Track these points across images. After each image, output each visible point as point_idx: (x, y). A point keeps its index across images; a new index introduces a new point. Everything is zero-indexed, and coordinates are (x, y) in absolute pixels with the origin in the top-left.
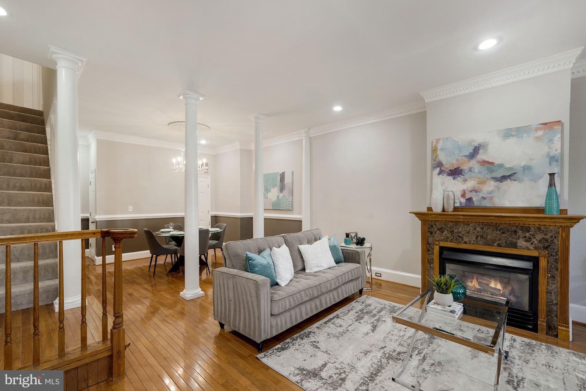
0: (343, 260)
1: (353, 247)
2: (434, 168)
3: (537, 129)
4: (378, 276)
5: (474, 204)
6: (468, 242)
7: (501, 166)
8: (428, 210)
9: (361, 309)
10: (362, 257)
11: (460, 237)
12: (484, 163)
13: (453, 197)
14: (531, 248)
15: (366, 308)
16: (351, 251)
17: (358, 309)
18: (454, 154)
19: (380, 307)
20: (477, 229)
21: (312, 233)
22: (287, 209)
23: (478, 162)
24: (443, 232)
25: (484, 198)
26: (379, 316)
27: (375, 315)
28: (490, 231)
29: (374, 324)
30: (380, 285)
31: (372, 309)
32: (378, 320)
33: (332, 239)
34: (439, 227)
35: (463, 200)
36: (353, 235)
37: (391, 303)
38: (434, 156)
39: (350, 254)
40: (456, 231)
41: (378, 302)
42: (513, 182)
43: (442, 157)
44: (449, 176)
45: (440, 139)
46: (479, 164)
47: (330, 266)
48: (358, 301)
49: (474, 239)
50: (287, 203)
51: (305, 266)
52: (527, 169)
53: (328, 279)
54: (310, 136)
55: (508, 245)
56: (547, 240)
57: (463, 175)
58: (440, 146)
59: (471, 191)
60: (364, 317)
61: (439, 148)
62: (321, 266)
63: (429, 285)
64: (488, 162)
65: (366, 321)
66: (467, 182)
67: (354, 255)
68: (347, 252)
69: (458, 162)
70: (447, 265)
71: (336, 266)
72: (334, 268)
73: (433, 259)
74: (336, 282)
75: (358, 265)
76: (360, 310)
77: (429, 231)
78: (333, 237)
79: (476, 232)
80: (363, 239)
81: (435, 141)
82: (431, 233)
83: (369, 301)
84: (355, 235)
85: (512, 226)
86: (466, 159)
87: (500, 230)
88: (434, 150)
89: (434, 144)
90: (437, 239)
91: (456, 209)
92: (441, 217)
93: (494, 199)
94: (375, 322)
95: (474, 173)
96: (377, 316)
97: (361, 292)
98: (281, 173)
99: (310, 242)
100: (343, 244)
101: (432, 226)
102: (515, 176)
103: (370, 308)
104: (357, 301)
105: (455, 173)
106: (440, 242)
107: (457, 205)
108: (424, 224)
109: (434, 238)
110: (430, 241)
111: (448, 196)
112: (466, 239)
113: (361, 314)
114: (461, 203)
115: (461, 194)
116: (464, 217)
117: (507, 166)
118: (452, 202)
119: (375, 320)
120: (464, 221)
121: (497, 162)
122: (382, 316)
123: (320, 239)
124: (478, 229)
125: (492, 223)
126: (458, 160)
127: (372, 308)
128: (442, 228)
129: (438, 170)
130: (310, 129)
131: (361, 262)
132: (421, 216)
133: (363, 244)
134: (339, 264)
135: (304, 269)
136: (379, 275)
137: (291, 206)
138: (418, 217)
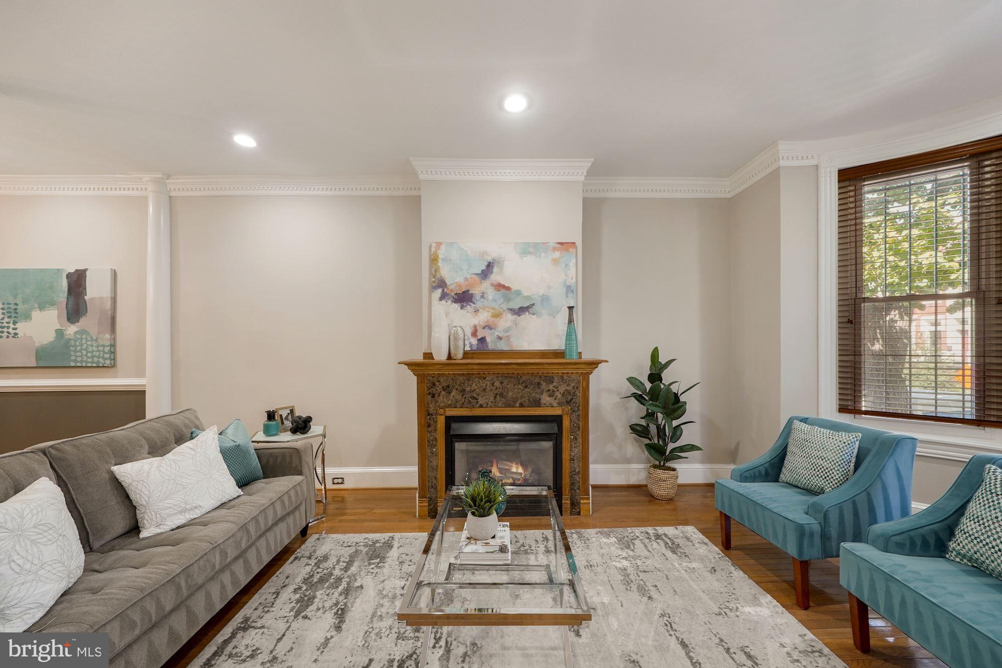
0: (260, 473)
1: (286, 439)
2: (434, 288)
3: (554, 249)
4: (338, 483)
5: (488, 347)
6: (485, 405)
7: (518, 293)
8: (424, 358)
9: (307, 576)
10: (307, 459)
11: (474, 398)
12: (500, 287)
13: (462, 336)
14: (555, 404)
15: (319, 567)
16: (280, 450)
17: (299, 579)
18: (462, 270)
19: (346, 552)
20: (495, 384)
21: (169, 424)
22: (94, 365)
23: (492, 285)
24: (450, 393)
25: (500, 338)
26: (348, 580)
27: (339, 580)
28: (510, 386)
29: (338, 607)
30: (343, 500)
31: (331, 566)
32: (346, 592)
33: (230, 431)
34: (445, 384)
35: (474, 341)
36: (284, 413)
37: (367, 535)
38: (433, 269)
39: (277, 457)
40: (468, 389)
41: (342, 543)
42: (531, 315)
43: (445, 272)
44: (455, 302)
45: (441, 243)
46: (493, 288)
47: (224, 500)
48: (299, 555)
49: (492, 399)
50: (95, 349)
51: (139, 520)
52: (545, 299)
53: (216, 542)
54: (171, 195)
55: (531, 403)
56: (569, 393)
57: (474, 303)
58: (441, 253)
59: (484, 328)
60: (314, 597)
61: (441, 256)
62: (196, 507)
63: (430, 484)
64: (504, 287)
65: (320, 605)
66: (479, 314)
67: (288, 459)
68: (271, 454)
69: (467, 283)
70: (456, 444)
71: (242, 493)
72: (236, 501)
73: (436, 439)
74: (241, 539)
75: (298, 478)
76: (305, 581)
77: (429, 394)
78: (232, 427)
79: (494, 388)
80: (308, 420)
81: (434, 245)
82: (433, 396)
83: (323, 548)
84: (289, 412)
85: (536, 376)
86: (477, 278)
87: (522, 383)
88: (434, 260)
89: (433, 249)
90: (442, 404)
91: (466, 355)
92: (447, 368)
93: (511, 340)
94: (341, 598)
95: (488, 300)
96: (343, 580)
97: (304, 533)
98: (72, 271)
99: (158, 449)
100: (261, 436)
101: (434, 384)
102: (534, 307)
103: (325, 565)
104: (296, 558)
105: (464, 298)
106: (447, 409)
107: (468, 348)
108: (421, 382)
109: (438, 404)
110: (431, 410)
111: (456, 333)
112: (481, 401)
113: (307, 590)
114: (471, 346)
115: (471, 331)
116: (479, 367)
117: (525, 294)
118: (461, 343)
119: (341, 594)
120: (479, 374)
121: (514, 287)
122: (354, 575)
123: (192, 438)
124: (497, 384)
125: (514, 373)
126: (466, 279)
127: (332, 560)
128: (448, 387)
129: (440, 291)
130: (169, 177)
131: (305, 470)
132: (417, 368)
133: (306, 430)
134: (249, 488)
135: (135, 529)
136: (340, 481)
137: (107, 356)
138: (412, 370)
